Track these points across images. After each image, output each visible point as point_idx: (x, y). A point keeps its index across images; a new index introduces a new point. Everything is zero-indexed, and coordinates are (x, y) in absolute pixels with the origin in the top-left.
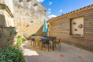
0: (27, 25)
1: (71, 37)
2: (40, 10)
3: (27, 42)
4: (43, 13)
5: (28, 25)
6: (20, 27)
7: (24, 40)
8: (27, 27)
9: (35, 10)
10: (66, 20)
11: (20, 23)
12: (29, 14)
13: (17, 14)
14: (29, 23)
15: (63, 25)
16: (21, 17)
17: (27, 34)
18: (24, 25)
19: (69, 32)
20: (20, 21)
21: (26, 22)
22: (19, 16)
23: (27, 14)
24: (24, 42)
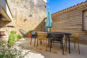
0: (24, 18)
1: (84, 33)
2: (39, 5)
3: (23, 39)
4: (43, 9)
5: (26, 20)
6: (16, 20)
7: (19, 37)
8: (24, 22)
9: (35, 4)
10: (76, 13)
11: (16, 16)
12: (28, 6)
13: (13, 4)
14: (27, 17)
15: (72, 19)
16: (18, 9)
17: (24, 30)
18: (21, 19)
19: (81, 27)
20: (16, 13)
21: (24, 16)
22: (15, 7)
23: (25, 6)
24: (19, 40)
